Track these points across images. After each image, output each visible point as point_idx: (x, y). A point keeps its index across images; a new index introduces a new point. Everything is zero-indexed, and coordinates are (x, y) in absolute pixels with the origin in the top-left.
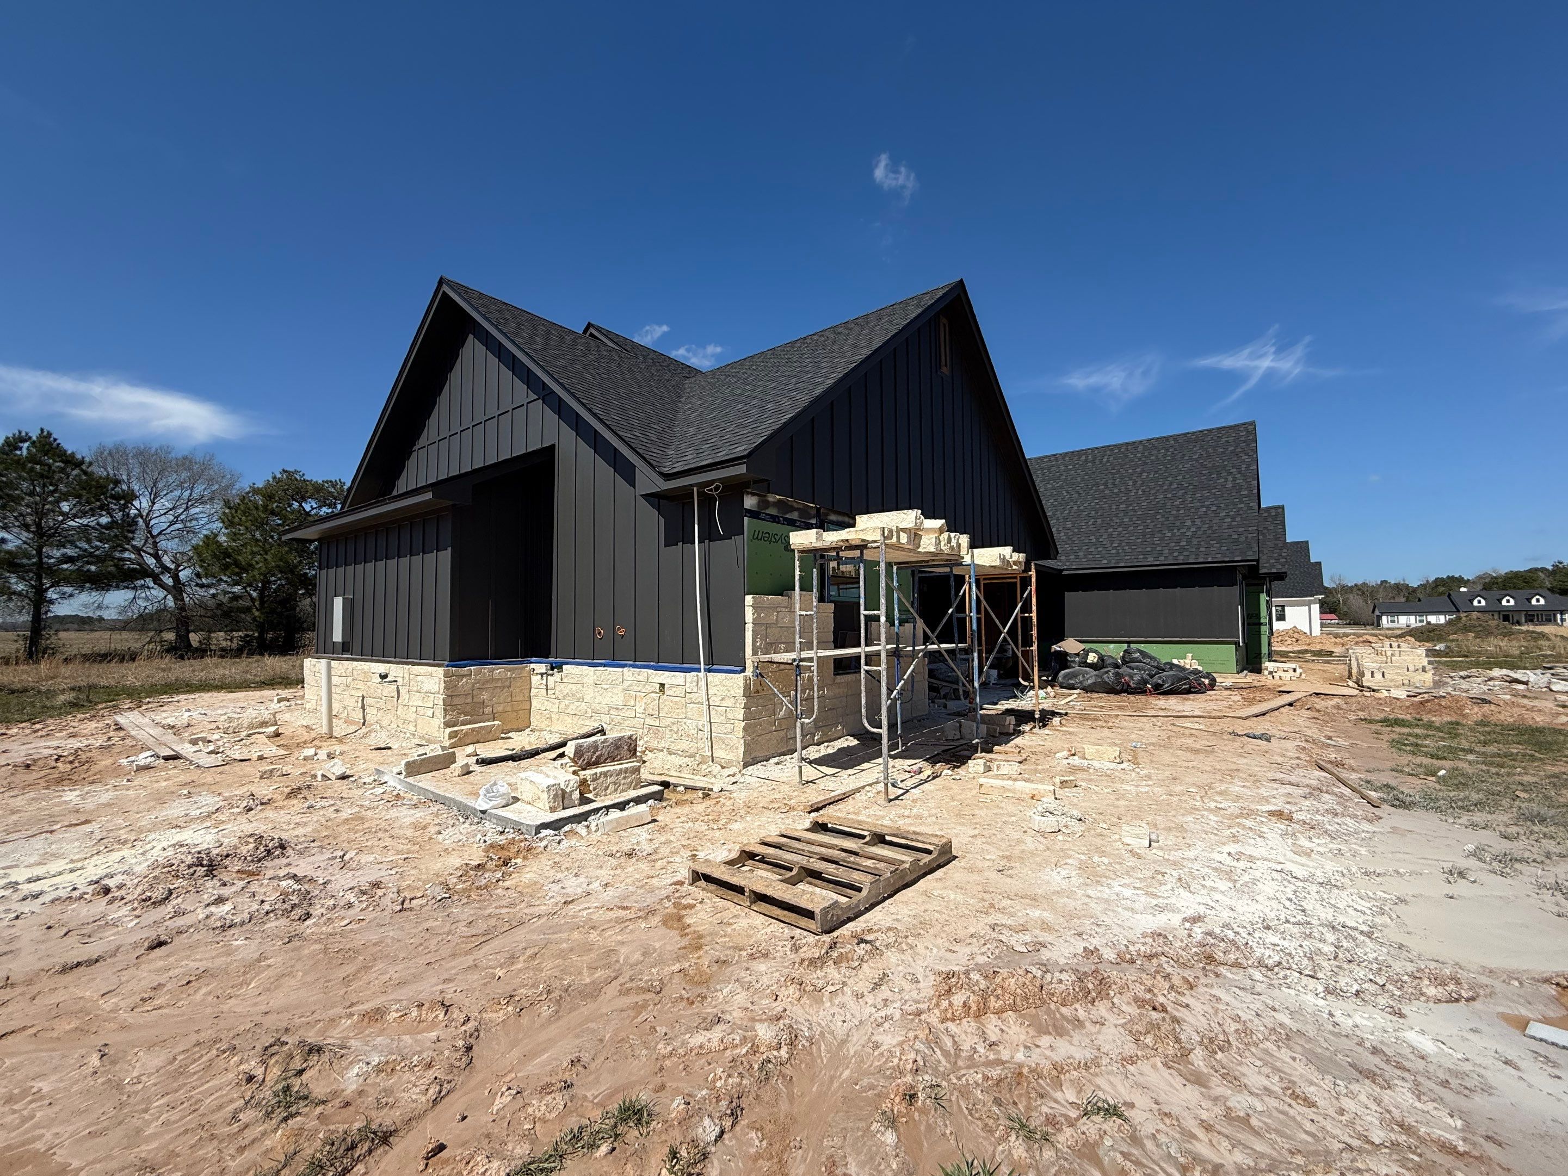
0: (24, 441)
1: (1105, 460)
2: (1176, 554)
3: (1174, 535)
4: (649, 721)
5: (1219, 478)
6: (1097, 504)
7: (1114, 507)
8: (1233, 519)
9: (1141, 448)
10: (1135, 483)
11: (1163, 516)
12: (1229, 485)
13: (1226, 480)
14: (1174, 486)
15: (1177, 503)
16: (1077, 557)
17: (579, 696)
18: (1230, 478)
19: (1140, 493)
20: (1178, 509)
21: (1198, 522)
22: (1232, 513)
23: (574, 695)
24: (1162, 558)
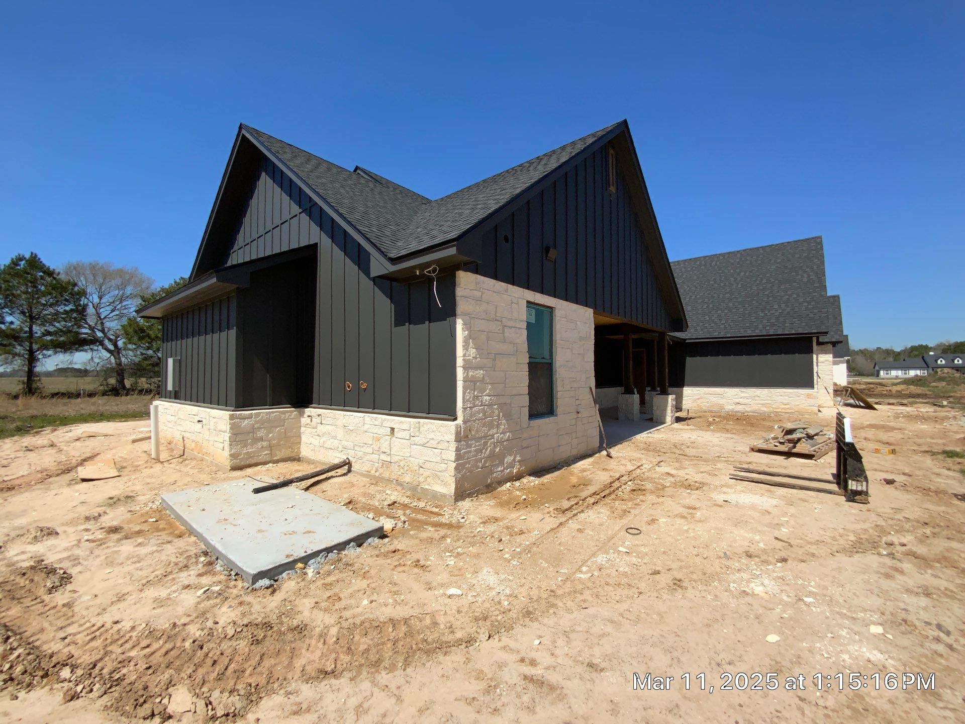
0: (21, 260)
1: (714, 263)
2: (768, 328)
3: (766, 315)
4: (383, 457)
5: (797, 275)
6: (709, 294)
7: (721, 296)
8: (809, 303)
9: (739, 255)
10: (736, 279)
11: (757, 302)
12: (805, 280)
13: (803, 277)
14: (764, 281)
15: (767, 293)
16: (696, 330)
17: (333, 434)
18: (805, 275)
19: (740, 286)
20: (768, 296)
21: (783, 306)
22: (808, 300)
23: (329, 433)
24: (757, 331)
